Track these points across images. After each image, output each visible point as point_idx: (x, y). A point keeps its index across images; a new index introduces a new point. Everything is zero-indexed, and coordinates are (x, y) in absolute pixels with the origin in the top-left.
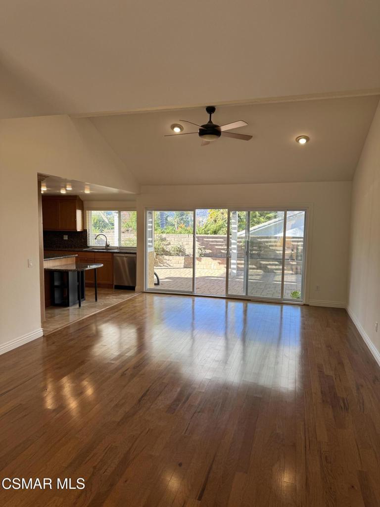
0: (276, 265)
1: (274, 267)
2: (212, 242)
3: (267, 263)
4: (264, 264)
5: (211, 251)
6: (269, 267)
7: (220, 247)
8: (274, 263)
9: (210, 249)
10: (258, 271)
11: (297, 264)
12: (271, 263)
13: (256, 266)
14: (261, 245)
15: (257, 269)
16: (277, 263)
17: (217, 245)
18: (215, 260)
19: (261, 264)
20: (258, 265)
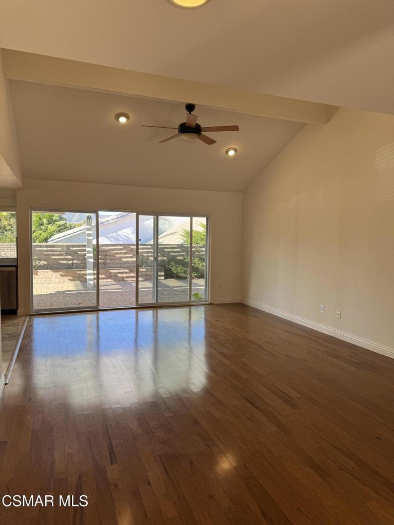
0: (126, 273)
1: (124, 275)
2: (47, 251)
3: (117, 271)
4: (114, 273)
5: (46, 263)
6: (119, 275)
7: (58, 257)
8: (124, 271)
9: (45, 260)
10: (108, 280)
11: (146, 271)
12: (122, 271)
13: (105, 275)
14: (106, 253)
15: (107, 278)
16: (127, 271)
17: (53, 255)
18: (57, 272)
19: (111, 273)
20: (108, 275)
